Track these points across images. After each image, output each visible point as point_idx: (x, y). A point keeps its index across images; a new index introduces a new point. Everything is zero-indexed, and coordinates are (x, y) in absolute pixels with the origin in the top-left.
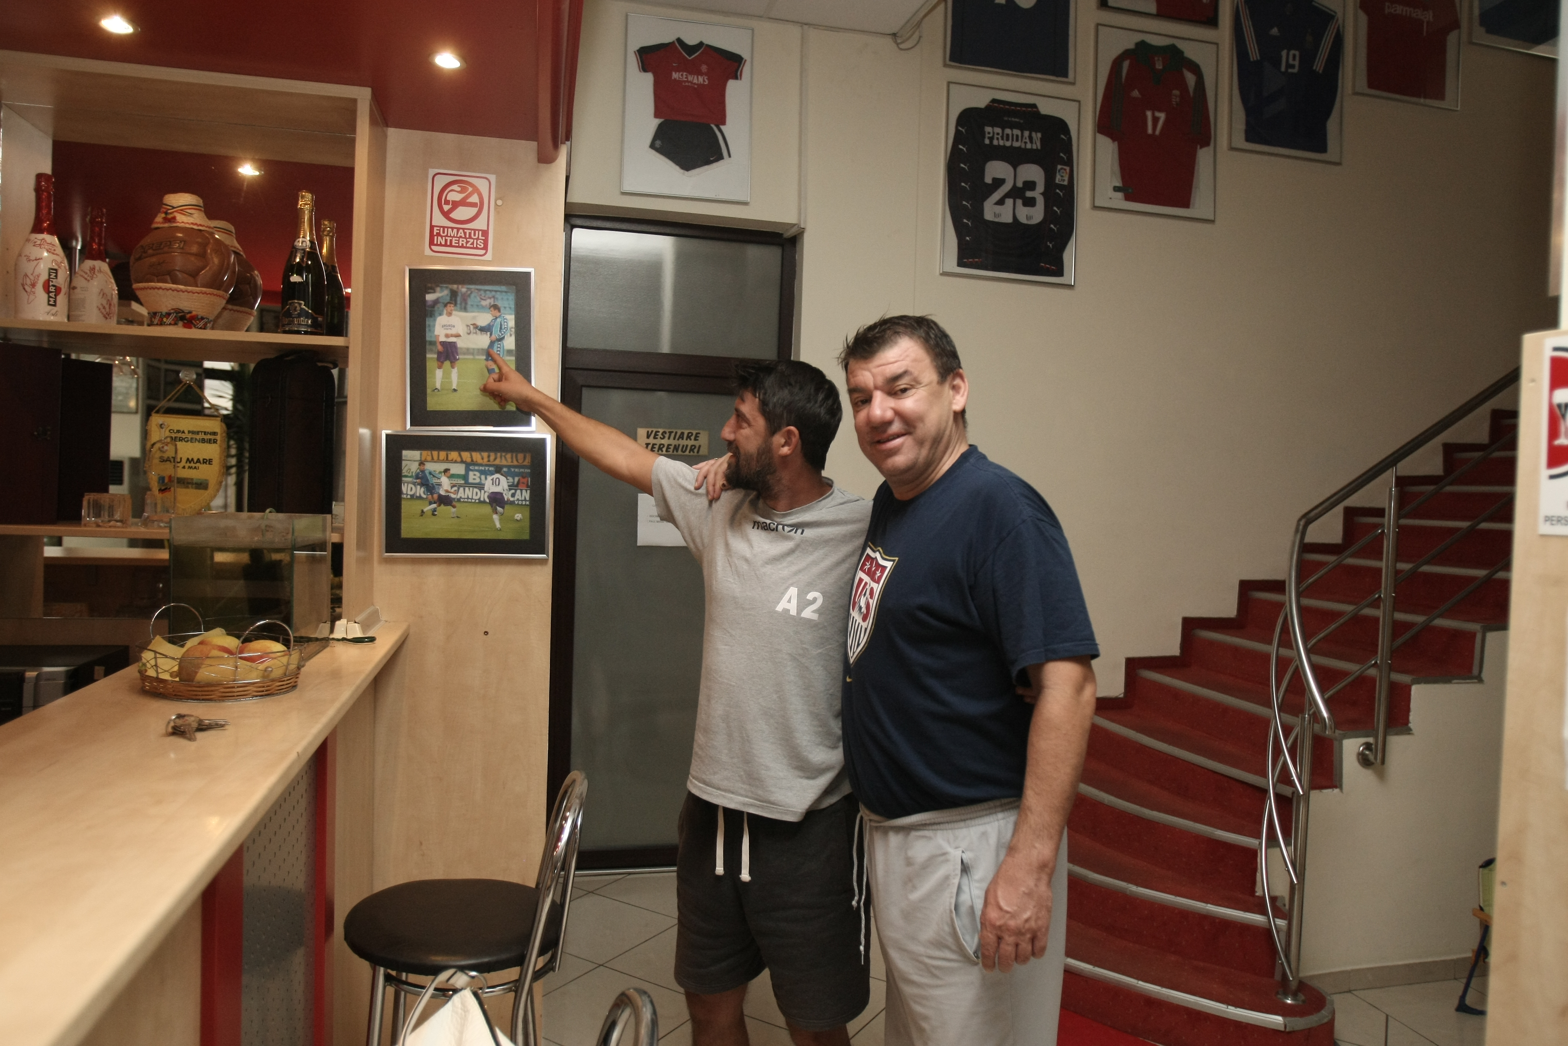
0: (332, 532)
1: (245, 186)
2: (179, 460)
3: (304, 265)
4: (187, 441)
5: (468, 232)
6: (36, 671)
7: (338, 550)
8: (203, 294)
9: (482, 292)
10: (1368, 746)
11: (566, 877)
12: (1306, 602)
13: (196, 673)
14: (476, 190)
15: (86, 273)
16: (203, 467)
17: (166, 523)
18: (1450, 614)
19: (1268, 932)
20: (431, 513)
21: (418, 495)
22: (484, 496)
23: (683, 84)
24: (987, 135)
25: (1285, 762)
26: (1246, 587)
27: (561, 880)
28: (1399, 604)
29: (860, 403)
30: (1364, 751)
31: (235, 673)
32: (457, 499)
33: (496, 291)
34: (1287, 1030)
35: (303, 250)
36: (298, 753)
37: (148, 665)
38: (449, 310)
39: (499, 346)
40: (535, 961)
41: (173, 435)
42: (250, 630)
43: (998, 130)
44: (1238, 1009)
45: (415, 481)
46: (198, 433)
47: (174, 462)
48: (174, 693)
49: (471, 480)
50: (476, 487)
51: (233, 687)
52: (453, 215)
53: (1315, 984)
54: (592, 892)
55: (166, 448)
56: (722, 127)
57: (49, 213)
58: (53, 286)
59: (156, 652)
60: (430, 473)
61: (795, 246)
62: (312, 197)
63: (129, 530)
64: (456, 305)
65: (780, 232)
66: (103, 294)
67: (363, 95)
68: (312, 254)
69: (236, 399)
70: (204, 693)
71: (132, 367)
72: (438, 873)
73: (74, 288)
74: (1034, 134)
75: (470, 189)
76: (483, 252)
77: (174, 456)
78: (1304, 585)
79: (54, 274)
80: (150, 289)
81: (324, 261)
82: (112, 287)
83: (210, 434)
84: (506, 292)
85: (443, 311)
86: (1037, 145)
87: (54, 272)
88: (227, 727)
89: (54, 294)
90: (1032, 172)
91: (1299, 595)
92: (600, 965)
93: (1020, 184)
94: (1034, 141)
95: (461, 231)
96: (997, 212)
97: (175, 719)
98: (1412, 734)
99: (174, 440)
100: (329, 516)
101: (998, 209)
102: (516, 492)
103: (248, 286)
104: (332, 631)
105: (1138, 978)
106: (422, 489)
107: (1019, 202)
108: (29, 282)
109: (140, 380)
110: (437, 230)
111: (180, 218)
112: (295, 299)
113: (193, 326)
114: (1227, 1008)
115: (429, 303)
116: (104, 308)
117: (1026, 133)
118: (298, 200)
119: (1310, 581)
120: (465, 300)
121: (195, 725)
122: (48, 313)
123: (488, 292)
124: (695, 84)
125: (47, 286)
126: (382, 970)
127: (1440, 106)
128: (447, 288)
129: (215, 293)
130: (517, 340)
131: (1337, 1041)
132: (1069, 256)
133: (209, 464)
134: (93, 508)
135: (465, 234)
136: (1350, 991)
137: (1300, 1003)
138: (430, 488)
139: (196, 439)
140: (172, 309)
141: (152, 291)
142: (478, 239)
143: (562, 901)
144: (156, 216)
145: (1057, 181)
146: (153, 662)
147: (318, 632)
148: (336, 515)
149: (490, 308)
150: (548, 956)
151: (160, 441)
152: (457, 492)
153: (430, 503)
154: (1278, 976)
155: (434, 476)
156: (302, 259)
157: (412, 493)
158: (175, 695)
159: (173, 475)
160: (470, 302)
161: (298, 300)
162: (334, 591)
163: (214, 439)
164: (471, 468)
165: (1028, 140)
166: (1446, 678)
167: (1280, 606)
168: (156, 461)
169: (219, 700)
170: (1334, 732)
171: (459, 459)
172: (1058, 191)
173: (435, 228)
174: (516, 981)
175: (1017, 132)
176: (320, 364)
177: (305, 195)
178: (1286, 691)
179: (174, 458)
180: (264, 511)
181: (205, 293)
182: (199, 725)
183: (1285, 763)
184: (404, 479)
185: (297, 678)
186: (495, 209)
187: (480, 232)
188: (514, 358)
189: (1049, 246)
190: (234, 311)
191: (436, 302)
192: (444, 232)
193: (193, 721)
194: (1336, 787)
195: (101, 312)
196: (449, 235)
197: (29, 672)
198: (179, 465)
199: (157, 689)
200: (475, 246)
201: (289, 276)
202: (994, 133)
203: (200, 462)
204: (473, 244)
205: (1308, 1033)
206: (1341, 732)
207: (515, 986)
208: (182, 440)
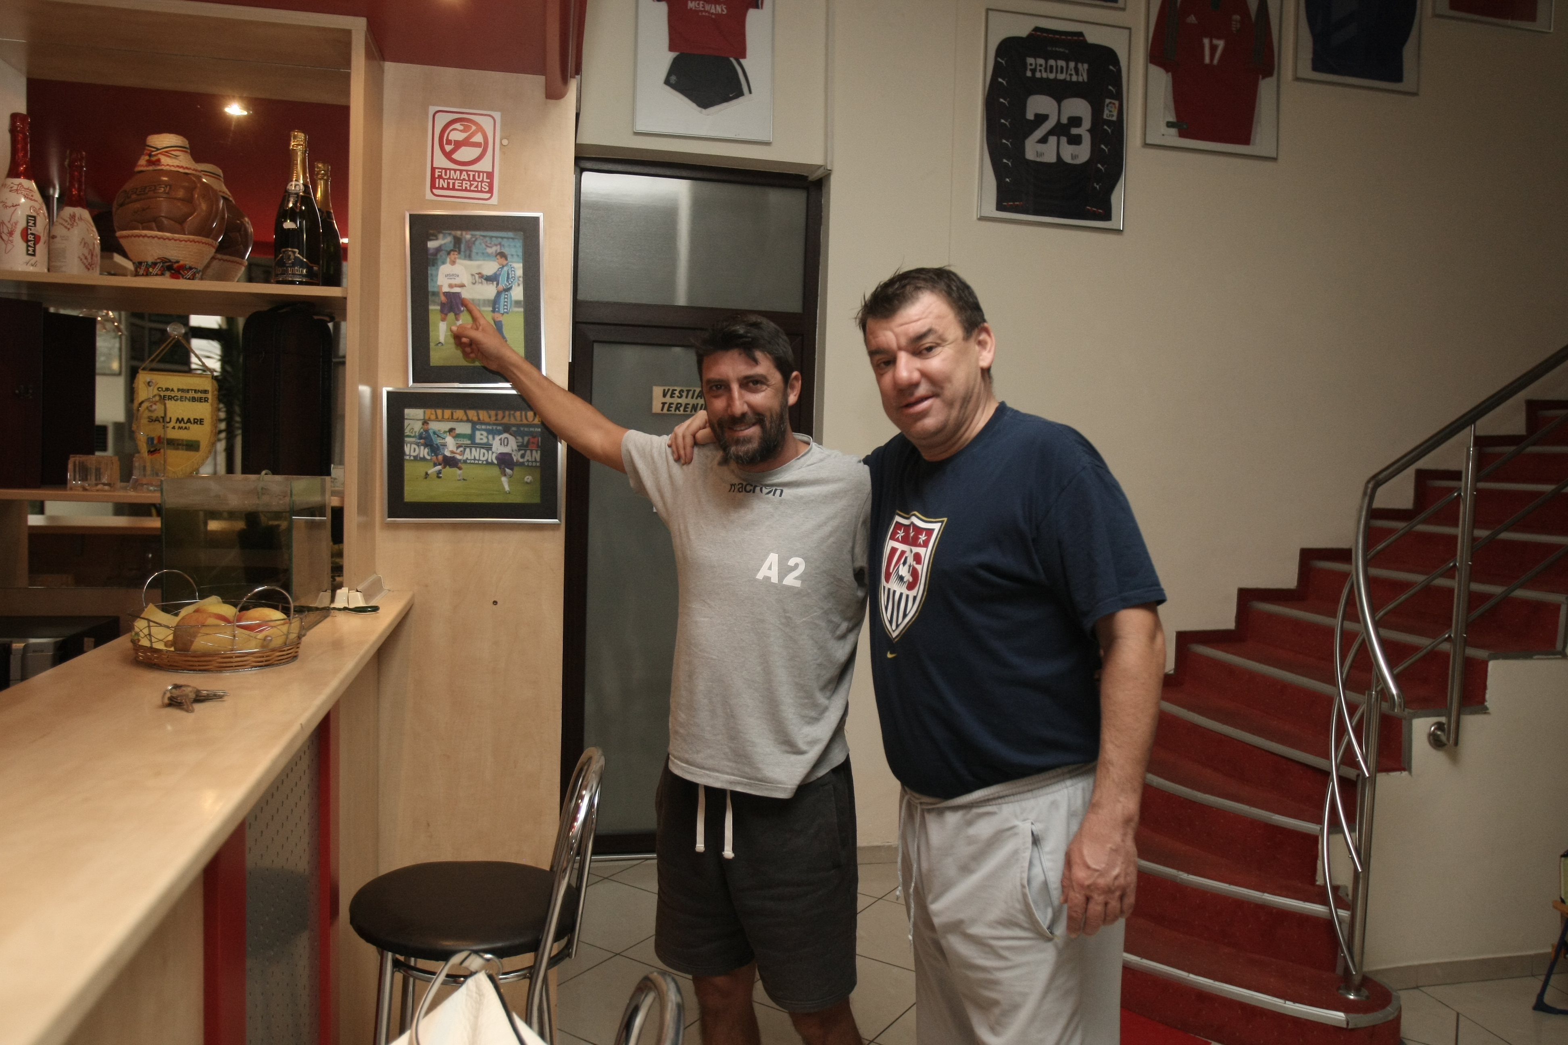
0: (332, 495)
1: (233, 126)
2: (168, 420)
3: (298, 210)
4: (176, 400)
5: (471, 174)
6: (24, 643)
7: (338, 514)
8: (191, 242)
9: (487, 239)
10: (1440, 726)
11: (582, 862)
12: (1374, 572)
13: (192, 642)
14: (480, 129)
15: (67, 221)
16: (194, 427)
17: (156, 486)
18: (1531, 584)
19: (1328, 924)
20: (436, 475)
21: (422, 456)
22: (492, 457)
23: (700, 14)
24: (1029, 67)
25: (1350, 741)
26: (1308, 556)
27: (577, 866)
28: (1475, 575)
29: (883, 365)
30: (1436, 731)
31: (233, 642)
32: (464, 460)
33: (502, 238)
34: (1350, 1027)
35: (295, 194)
36: (301, 724)
37: (142, 634)
38: (453, 259)
39: (506, 296)
40: (550, 946)
41: (162, 394)
42: (247, 597)
43: (1041, 61)
44: (1297, 1005)
45: (419, 441)
46: (188, 391)
47: (163, 421)
48: (169, 664)
49: (478, 441)
50: (483, 448)
51: (232, 657)
52: (456, 156)
53: (1378, 978)
54: (607, 878)
55: (154, 407)
56: (742, 61)
57: (25, 155)
58: (32, 234)
59: (149, 620)
60: (434, 433)
61: (821, 190)
62: (305, 137)
63: (116, 493)
64: (459, 253)
65: (805, 174)
66: (85, 243)
67: (358, 26)
68: (306, 199)
69: (225, 359)
70: (200, 664)
71: (116, 324)
72: (446, 854)
73: (54, 237)
74: (1080, 65)
75: (474, 128)
76: (487, 196)
77: (163, 415)
78: (1373, 552)
79: (33, 222)
80: (135, 237)
81: (319, 207)
82: (93, 236)
83: (201, 393)
84: (513, 239)
85: (446, 259)
86: (1084, 77)
87: (32, 219)
88: (225, 698)
89: (32, 242)
90: (1078, 107)
91: (1366, 565)
92: (617, 954)
93: (1064, 121)
94: (1079, 73)
95: (464, 173)
96: (1039, 151)
97: (171, 689)
98: (1489, 713)
99: (163, 399)
100: (327, 478)
101: (1041, 147)
102: (525, 452)
103: (238, 234)
104: (333, 600)
105: (1189, 972)
106: (426, 450)
107: (1064, 140)
108: (6, 231)
109: (124, 338)
110: (439, 172)
111: (164, 160)
112: (288, 247)
113: (181, 276)
114: (1285, 1003)
115: (431, 251)
116: (86, 258)
117: (1072, 65)
118: (290, 140)
119: (1379, 548)
120: (469, 247)
121: (192, 696)
122: (27, 264)
123: (494, 239)
124: (712, 14)
125: (25, 234)
126: (390, 955)
127: (1531, 28)
128: (450, 234)
129: (203, 241)
130: (525, 290)
131: (1404, 1040)
132: (1118, 198)
133: (200, 424)
134: (79, 471)
135: (469, 176)
136: (1417, 987)
137: (1364, 999)
138: (435, 449)
139: (186, 397)
140: (158, 258)
141: (137, 239)
142: (482, 181)
143: (578, 884)
144: (139, 159)
145: (1105, 117)
146: (146, 631)
147: (318, 601)
148: (335, 479)
149: (496, 256)
150: (564, 942)
151: (148, 400)
152: (462, 453)
153: (435, 465)
154: (1339, 971)
155: (438, 436)
156: (295, 204)
157: (415, 454)
158: (170, 666)
159: (162, 436)
160: (474, 250)
161: (291, 248)
162: (333, 559)
163: (205, 398)
164: (477, 427)
165: (1073, 72)
166: (1527, 654)
167: (1346, 576)
168: (144, 421)
169: (217, 671)
170: (1404, 710)
171: (465, 418)
172: (1105, 127)
173: (437, 170)
174: (530, 968)
175: (1061, 63)
176: (316, 317)
177: (297, 135)
178: (1351, 667)
179: (163, 418)
180: (259, 473)
181: (193, 241)
182: (197, 696)
183: (1350, 743)
184: (407, 439)
185: (298, 648)
186: (500, 149)
187: (485, 174)
188: (522, 310)
189: (1096, 187)
190: (224, 260)
191: (439, 250)
192: (446, 175)
193: (191, 692)
194: (1404, 769)
195: (83, 263)
196: (452, 178)
197: (15, 643)
198: (168, 425)
199: (151, 659)
200: (479, 189)
201: (282, 223)
202: (1036, 65)
203: (190, 422)
204: (477, 187)
205: (1372, 1031)
206: (1411, 711)
207: (530, 973)
208: (171, 399)
